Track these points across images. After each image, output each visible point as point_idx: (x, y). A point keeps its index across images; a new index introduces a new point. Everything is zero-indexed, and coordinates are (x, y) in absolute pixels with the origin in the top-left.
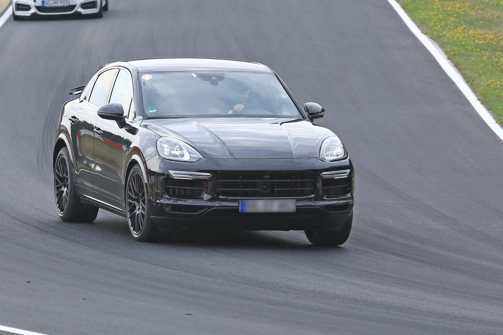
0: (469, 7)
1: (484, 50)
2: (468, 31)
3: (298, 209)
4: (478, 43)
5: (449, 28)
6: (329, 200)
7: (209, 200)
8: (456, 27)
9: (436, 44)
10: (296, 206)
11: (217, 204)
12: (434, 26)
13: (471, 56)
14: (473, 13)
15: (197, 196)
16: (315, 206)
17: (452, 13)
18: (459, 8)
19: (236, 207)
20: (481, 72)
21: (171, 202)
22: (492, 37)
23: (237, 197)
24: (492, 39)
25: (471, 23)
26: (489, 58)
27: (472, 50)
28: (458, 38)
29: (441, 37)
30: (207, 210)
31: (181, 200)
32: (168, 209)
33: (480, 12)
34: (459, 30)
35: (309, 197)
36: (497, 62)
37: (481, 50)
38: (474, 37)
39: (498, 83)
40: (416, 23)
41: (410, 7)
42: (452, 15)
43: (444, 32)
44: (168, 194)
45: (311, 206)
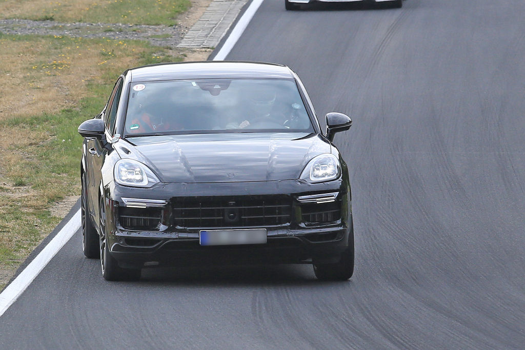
3: (270, 240)
6: (310, 229)
7: (166, 231)
10: (268, 236)
11: (174, 235)
15: (153, 227)
16: (291, 235)
19: (196, 238)
21: (125, 234)
23: (198, 227)
30: (163, 242)
31: (135, 232)
32: (121, 242)
35: (283, 225)
44: (122, 225)
45: (287, 236)
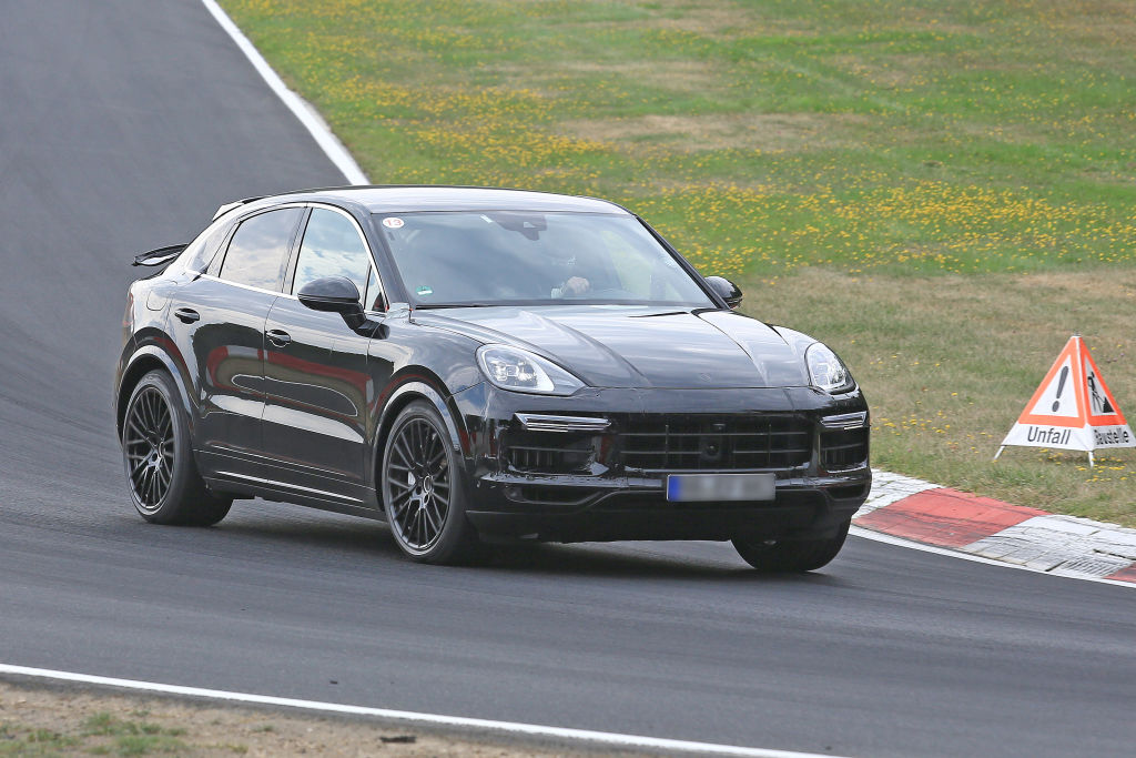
0: (365, 44)
1: (392, 118)
2: (364, 84)
3: (782, 496)
4: (381, 106)
5: (332, 80)
6: (835, 475)
7: (604, 476)
8: (344, 79)
9: (310, 108)
10: (777, 488)
11: (620, 483)
12: (307, 77)
13: (369, 127)
14: (372, 55)
15: (577, 468)
16: (811, 487)
17: (337, 55)
18: (349, 47)
19: (658, 489)
20: (386, 154)
21: (522, 480)
22: (404, 95)
23: (659, 468)
24: (404, 99)
25: (369, 73)
26: (399, 130)
27: (371, 118)
28: (348, 97)
29: (319, 95)
30: (601, 496)
31: (544, 477)
32: (514, 495)
33: (385, 53)
34: (350, 83)
35: (797, 468)
36: (412, 138)
37: (386, 117)
38: (374, 95)
39: (415, 172)
40: (277, 72)
41: (267, 46)
42: (338, 58)
43: (324, 88)
44: (514, 464)
45: (804, 487)
